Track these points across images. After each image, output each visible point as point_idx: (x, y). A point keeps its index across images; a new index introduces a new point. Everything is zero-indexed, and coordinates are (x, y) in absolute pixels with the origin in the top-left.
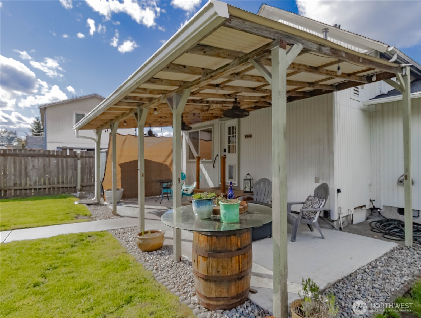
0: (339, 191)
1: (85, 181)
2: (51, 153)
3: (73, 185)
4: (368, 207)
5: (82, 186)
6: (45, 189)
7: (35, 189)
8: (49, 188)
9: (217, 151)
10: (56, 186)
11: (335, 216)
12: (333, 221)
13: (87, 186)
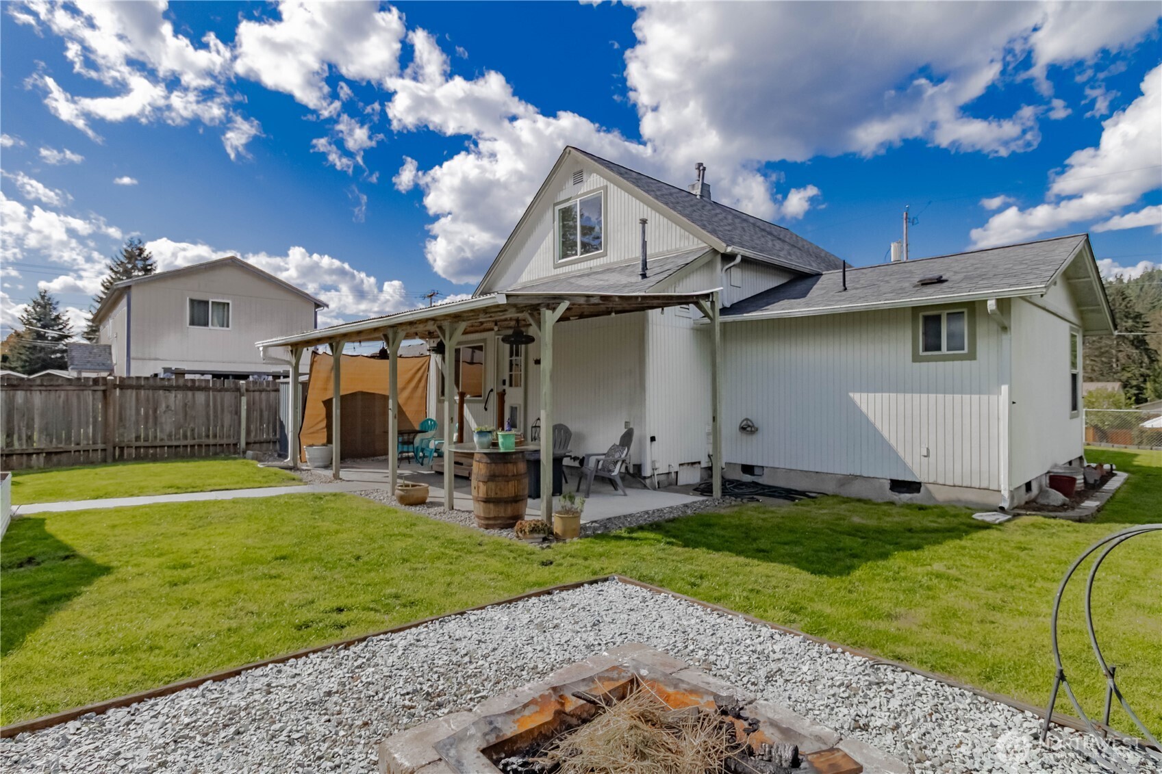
0: (653, 439)
1: (253, 434)
2: (197, 384)
3: (232, 441)
4: (704, 465)
5: (248, 444)
6: (186, 446)
7: (169, 447)
8: (192, 446)
9: (490, 383)
10: (204, 441)
11: (647, 472)
12: (645, 478)
13: (255, 443)
